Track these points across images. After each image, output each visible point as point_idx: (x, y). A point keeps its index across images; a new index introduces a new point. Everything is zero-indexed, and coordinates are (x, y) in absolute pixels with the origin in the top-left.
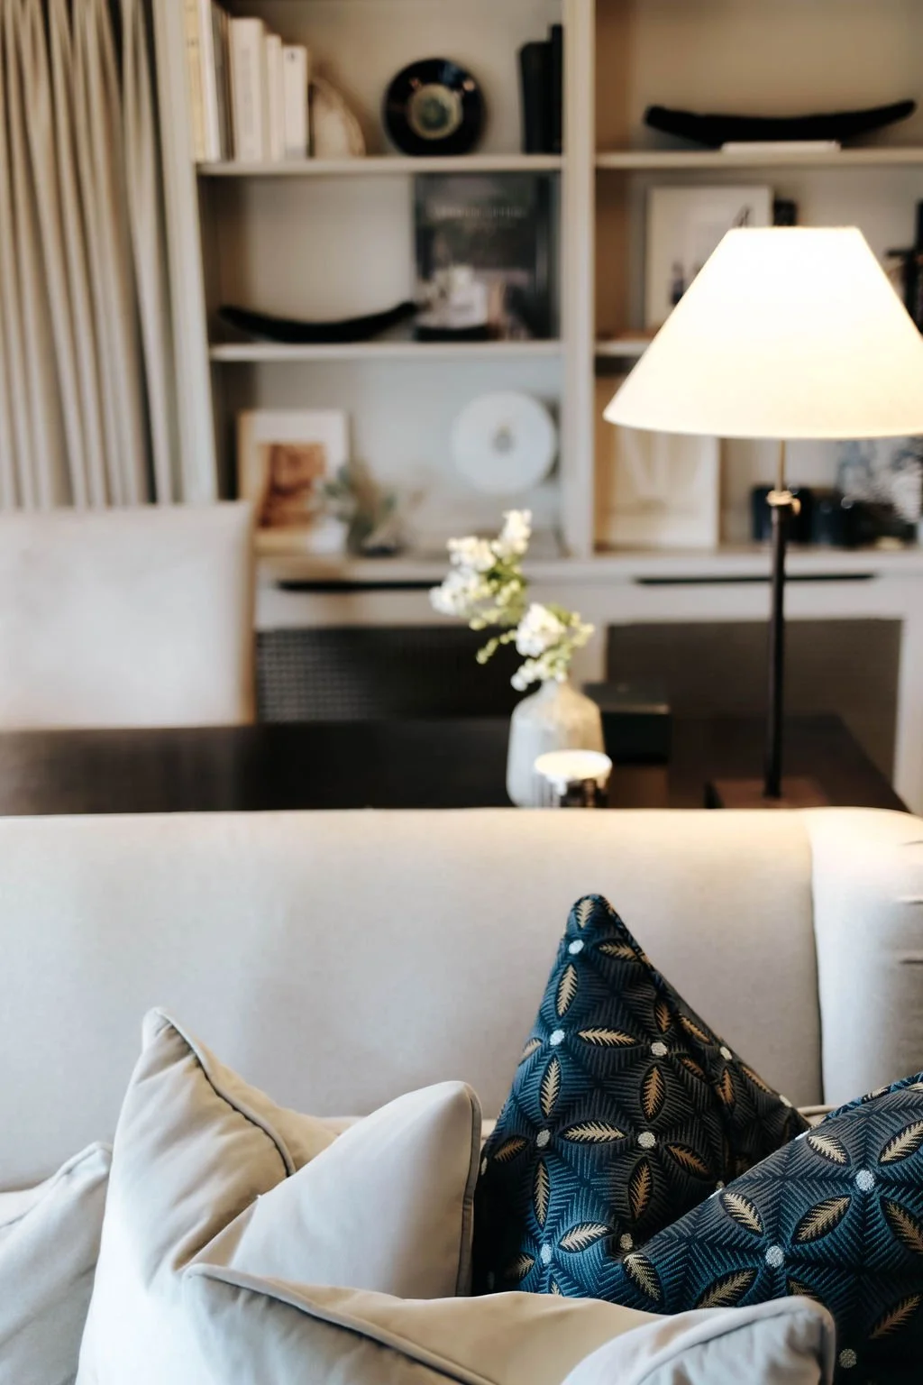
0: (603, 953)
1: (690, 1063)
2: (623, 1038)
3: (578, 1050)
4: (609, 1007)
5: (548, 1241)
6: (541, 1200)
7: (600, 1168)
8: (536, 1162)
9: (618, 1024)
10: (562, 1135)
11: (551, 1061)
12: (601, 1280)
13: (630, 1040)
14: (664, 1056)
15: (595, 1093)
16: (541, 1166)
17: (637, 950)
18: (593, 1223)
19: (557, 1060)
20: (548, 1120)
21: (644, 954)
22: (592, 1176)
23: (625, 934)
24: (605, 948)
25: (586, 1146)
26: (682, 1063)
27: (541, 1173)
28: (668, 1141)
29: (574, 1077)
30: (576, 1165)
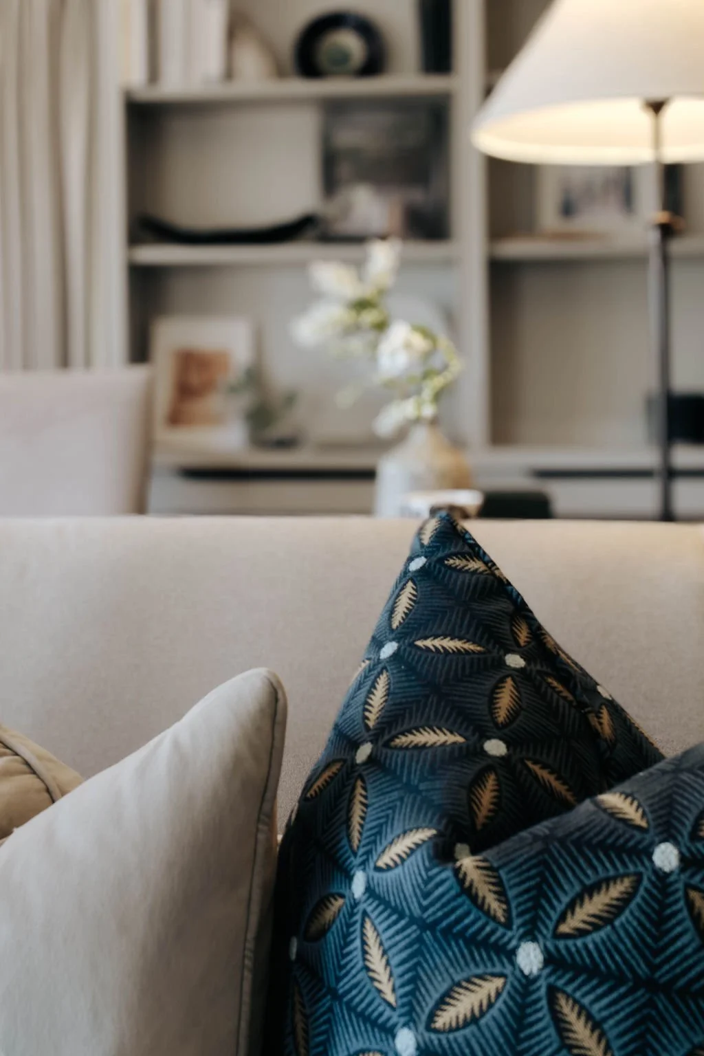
0: (450, 567)
1: (555, 684)
2: (469, 646)
3: (413, 659)
4: (454, 616)
5: (362, 867)
6: (356, 820)
7: (433, 771)
8: (352, 781)
9: (463, 632)
10: (387, 745)
11: (381, 673)
12: (426, 895)
13: (479, 648)
14: (522, 668)
15: (430, 700)
16: (359, 783)
17: (490, 564)
18: (417, 828)
19: (387, 671)
20: (371, 733)
21: (498, 569)
22: (421, 781)
23: (477, 549)
24: (451, 561)
25: (416, 753)
26: (545, 680)
27: (359, 790)
28: (524, 753)
29: (406, 684)
30: (402, 772)
